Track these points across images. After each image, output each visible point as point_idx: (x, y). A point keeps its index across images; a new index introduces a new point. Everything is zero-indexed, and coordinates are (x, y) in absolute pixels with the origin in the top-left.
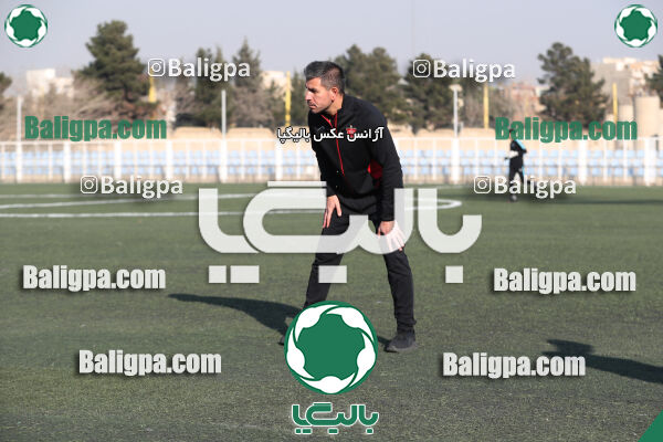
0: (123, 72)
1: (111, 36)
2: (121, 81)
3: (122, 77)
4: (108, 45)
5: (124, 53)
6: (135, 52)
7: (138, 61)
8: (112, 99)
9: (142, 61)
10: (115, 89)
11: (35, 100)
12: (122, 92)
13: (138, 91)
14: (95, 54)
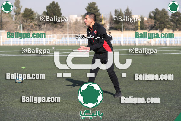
1: (92, 6)
4: (91, 9)
5: (96, 11)
6: (98, 10)
7: (99, 13)
9: (100, 13)
11: (72, 23)
13: (99, 21)
14: (88, 11)
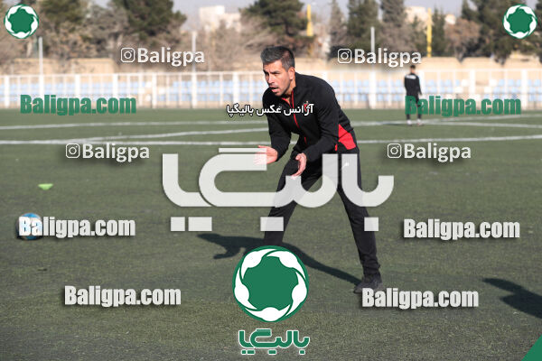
0: (284, 9)
2: (282, 18)
3: (283, 14)
8: (275, 33)
10: (278, 24)
11: (208, 34)
12: (284, 27)
13: (297, 26)
